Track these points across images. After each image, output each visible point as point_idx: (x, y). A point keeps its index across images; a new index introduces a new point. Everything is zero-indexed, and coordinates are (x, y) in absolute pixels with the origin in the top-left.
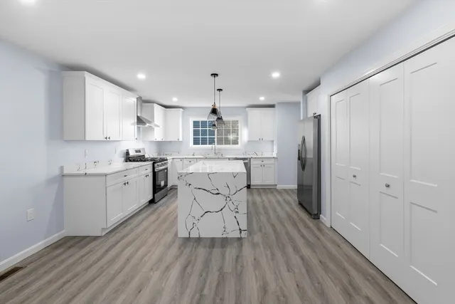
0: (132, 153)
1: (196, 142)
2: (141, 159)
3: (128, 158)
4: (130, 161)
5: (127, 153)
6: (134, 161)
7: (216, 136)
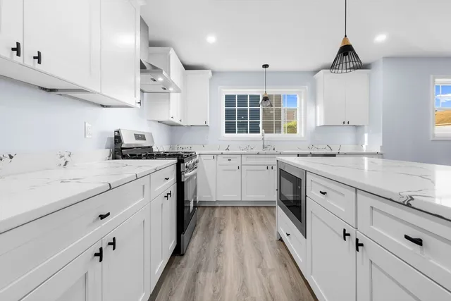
0: (128, 140)
1: (230, 129)
2: (147, 154)
3: (119, 151)
4: (124, 157)
5: (118, 139)
6: (133, 157)
7: (261, 120)
